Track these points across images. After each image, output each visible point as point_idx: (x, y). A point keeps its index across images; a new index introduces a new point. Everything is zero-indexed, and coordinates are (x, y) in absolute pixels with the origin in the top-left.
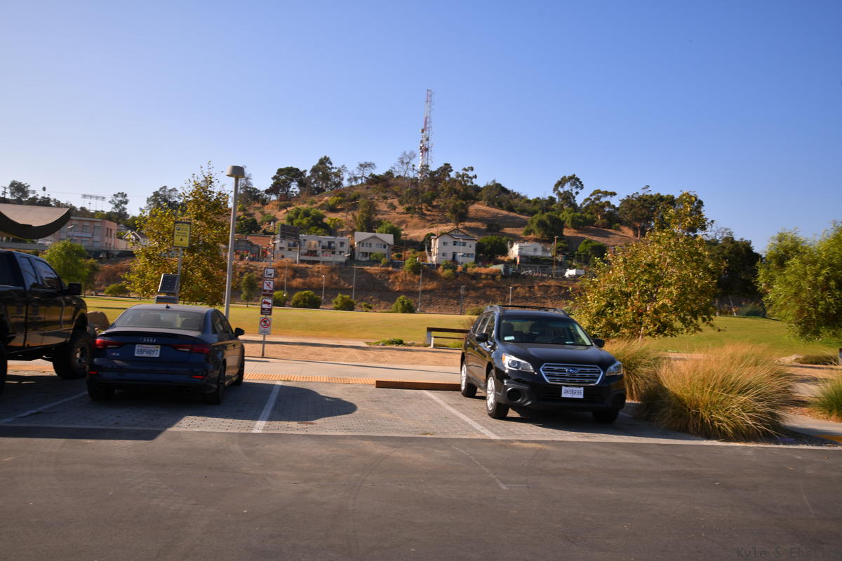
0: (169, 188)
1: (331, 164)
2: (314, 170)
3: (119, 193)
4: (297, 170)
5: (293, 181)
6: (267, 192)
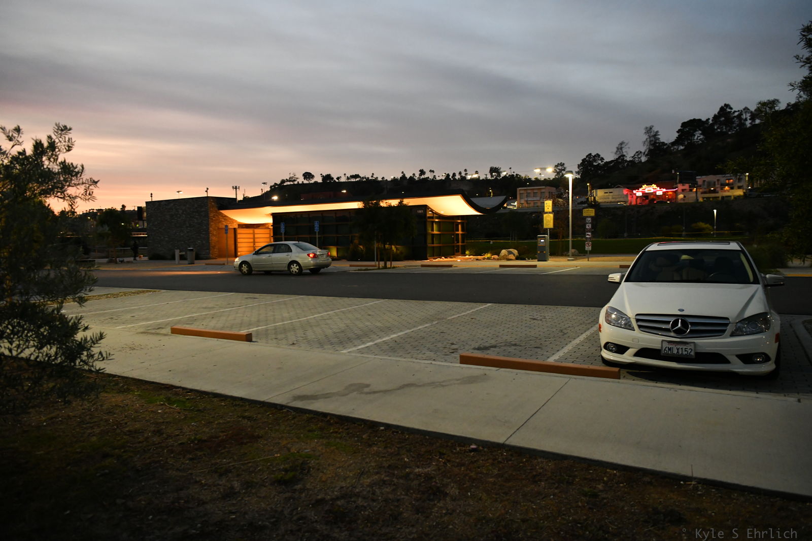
0: (593, 154)
1: (731, 109)
2: (715, 117)
3: (558, 164)
4: (700, 120)
5: (696, 131)
6: (673, 144)
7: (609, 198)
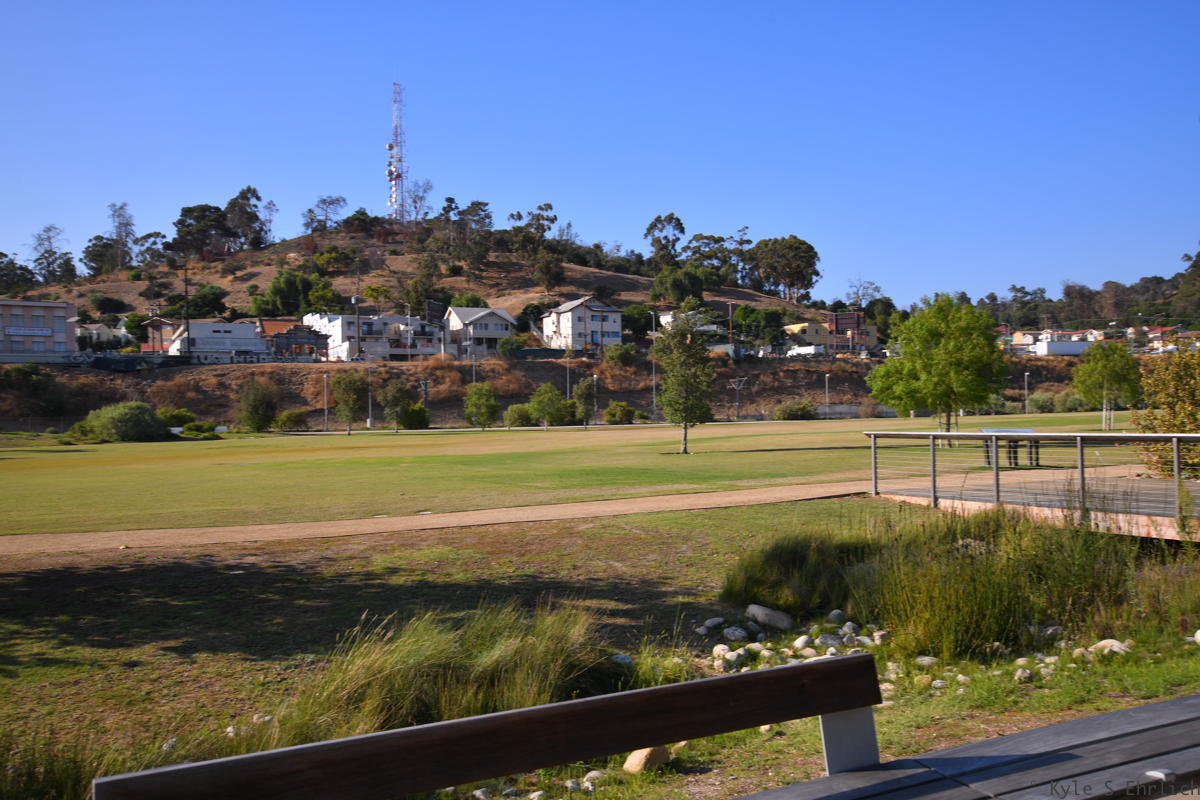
1: (259, 199)
7: (224, 344)
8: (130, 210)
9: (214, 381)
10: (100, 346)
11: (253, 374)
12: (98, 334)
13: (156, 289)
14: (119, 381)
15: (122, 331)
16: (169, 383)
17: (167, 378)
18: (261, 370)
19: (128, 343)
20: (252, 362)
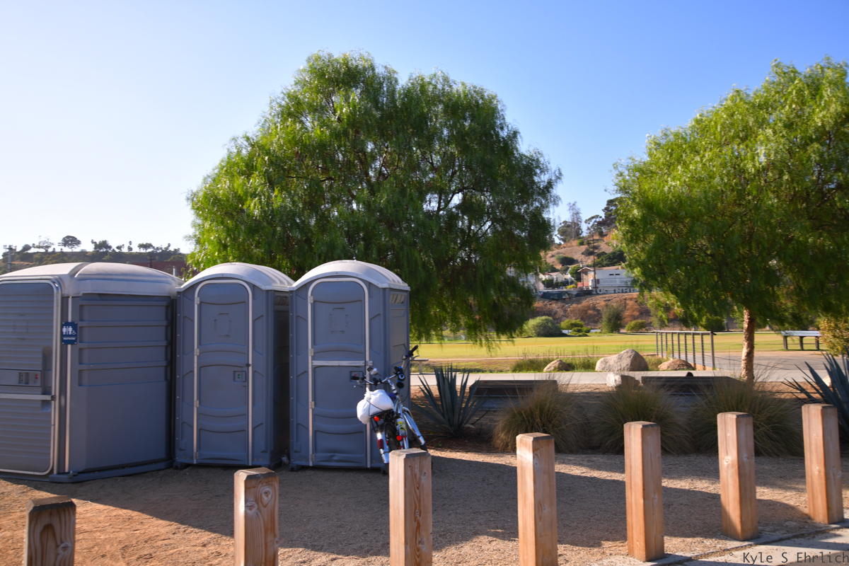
7: (615, 281)
8: (578, 206)
9: (603, 303)
10: (558, 285)
11: (625, 299)
12: (557, 278)
13: (591, 250)
14: (554, 305)
15: (568, 276)
16: (580, 306)
17: (579, 302)
18: (631, 297)
19: (572, 282)
20: (626, 292)
